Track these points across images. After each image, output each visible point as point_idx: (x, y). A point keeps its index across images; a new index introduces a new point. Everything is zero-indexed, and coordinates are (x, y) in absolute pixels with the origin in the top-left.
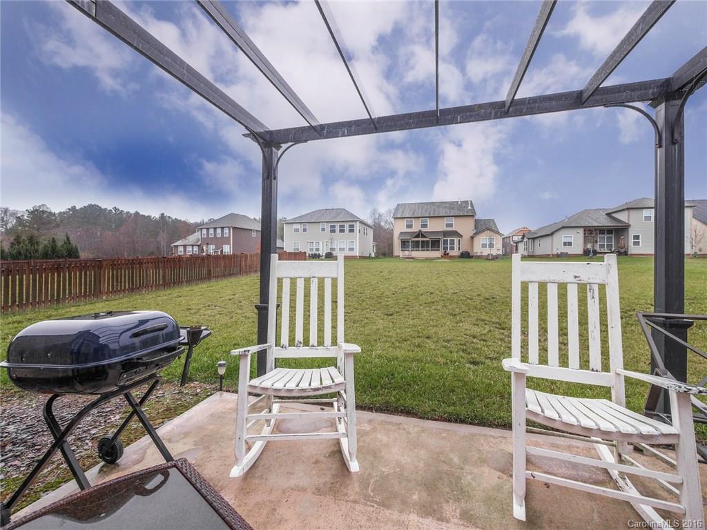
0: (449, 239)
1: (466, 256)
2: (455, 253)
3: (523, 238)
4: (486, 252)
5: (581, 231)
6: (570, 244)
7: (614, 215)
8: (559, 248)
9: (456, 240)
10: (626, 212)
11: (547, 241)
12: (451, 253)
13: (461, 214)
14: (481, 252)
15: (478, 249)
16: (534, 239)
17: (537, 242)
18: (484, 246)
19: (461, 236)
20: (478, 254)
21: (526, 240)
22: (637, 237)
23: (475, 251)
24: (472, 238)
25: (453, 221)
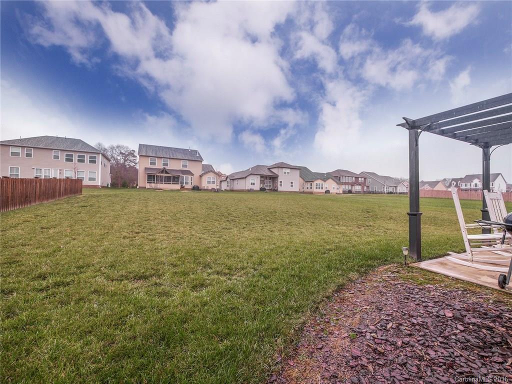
0: (185, 176)
1: (196, 189)
2: (189, 186)
3: (226, 179)
4: (210, 186)
5: (259, 177)
6: (254, 184)
7: (271, 170)
8: (248, 186)
9: (190, 177)
10: (277, 169)
11: (242, 181)
12: (187, 186)
13: (193, 159)
14: (208, 187)
15: (205, 184)
16: (233, 180)
17: (235, 182)
18: (209, 182)
19: (193, 175)
20: (206, 188)
21: (228, 180)
22: (281, 182)
23: (203, 186)
24: (201, 176)
25: (188, 163)
